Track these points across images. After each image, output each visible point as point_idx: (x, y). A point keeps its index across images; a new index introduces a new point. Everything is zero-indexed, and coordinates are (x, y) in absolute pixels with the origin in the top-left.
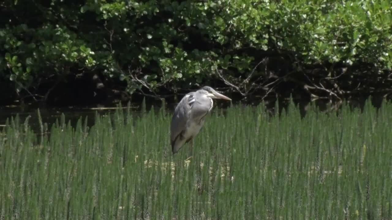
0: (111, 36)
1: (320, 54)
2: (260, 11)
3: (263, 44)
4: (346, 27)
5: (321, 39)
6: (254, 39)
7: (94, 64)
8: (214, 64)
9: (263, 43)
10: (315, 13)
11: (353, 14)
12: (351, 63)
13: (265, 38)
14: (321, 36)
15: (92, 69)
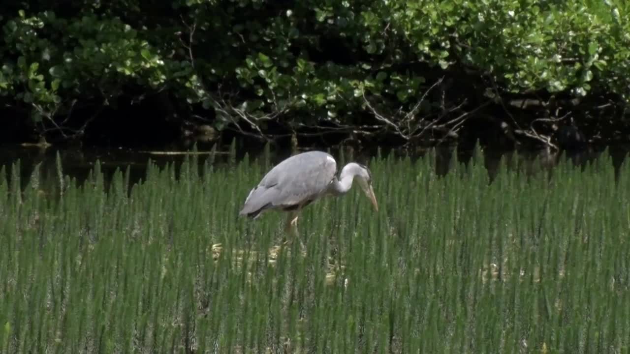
0: (192, 34)
1: (534, 76)
2: (438, 4)
3: (441, 59)
4: (579, 33)
5: (536, 52)
6: (427, 49)
7: (162, 81)
8: (359, 87)
9: (441, 57)
10: (527, 10)
11: (589, 12)
12: (584, 94)
13: (444, 49)
14: (536, 48)
15: (159, 89)
